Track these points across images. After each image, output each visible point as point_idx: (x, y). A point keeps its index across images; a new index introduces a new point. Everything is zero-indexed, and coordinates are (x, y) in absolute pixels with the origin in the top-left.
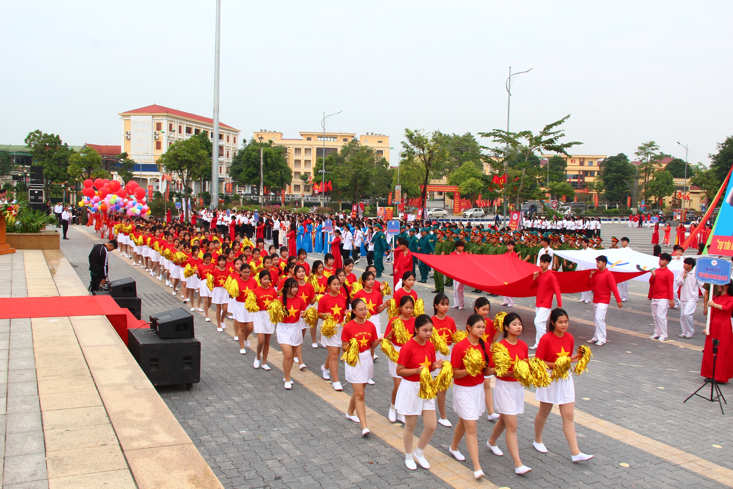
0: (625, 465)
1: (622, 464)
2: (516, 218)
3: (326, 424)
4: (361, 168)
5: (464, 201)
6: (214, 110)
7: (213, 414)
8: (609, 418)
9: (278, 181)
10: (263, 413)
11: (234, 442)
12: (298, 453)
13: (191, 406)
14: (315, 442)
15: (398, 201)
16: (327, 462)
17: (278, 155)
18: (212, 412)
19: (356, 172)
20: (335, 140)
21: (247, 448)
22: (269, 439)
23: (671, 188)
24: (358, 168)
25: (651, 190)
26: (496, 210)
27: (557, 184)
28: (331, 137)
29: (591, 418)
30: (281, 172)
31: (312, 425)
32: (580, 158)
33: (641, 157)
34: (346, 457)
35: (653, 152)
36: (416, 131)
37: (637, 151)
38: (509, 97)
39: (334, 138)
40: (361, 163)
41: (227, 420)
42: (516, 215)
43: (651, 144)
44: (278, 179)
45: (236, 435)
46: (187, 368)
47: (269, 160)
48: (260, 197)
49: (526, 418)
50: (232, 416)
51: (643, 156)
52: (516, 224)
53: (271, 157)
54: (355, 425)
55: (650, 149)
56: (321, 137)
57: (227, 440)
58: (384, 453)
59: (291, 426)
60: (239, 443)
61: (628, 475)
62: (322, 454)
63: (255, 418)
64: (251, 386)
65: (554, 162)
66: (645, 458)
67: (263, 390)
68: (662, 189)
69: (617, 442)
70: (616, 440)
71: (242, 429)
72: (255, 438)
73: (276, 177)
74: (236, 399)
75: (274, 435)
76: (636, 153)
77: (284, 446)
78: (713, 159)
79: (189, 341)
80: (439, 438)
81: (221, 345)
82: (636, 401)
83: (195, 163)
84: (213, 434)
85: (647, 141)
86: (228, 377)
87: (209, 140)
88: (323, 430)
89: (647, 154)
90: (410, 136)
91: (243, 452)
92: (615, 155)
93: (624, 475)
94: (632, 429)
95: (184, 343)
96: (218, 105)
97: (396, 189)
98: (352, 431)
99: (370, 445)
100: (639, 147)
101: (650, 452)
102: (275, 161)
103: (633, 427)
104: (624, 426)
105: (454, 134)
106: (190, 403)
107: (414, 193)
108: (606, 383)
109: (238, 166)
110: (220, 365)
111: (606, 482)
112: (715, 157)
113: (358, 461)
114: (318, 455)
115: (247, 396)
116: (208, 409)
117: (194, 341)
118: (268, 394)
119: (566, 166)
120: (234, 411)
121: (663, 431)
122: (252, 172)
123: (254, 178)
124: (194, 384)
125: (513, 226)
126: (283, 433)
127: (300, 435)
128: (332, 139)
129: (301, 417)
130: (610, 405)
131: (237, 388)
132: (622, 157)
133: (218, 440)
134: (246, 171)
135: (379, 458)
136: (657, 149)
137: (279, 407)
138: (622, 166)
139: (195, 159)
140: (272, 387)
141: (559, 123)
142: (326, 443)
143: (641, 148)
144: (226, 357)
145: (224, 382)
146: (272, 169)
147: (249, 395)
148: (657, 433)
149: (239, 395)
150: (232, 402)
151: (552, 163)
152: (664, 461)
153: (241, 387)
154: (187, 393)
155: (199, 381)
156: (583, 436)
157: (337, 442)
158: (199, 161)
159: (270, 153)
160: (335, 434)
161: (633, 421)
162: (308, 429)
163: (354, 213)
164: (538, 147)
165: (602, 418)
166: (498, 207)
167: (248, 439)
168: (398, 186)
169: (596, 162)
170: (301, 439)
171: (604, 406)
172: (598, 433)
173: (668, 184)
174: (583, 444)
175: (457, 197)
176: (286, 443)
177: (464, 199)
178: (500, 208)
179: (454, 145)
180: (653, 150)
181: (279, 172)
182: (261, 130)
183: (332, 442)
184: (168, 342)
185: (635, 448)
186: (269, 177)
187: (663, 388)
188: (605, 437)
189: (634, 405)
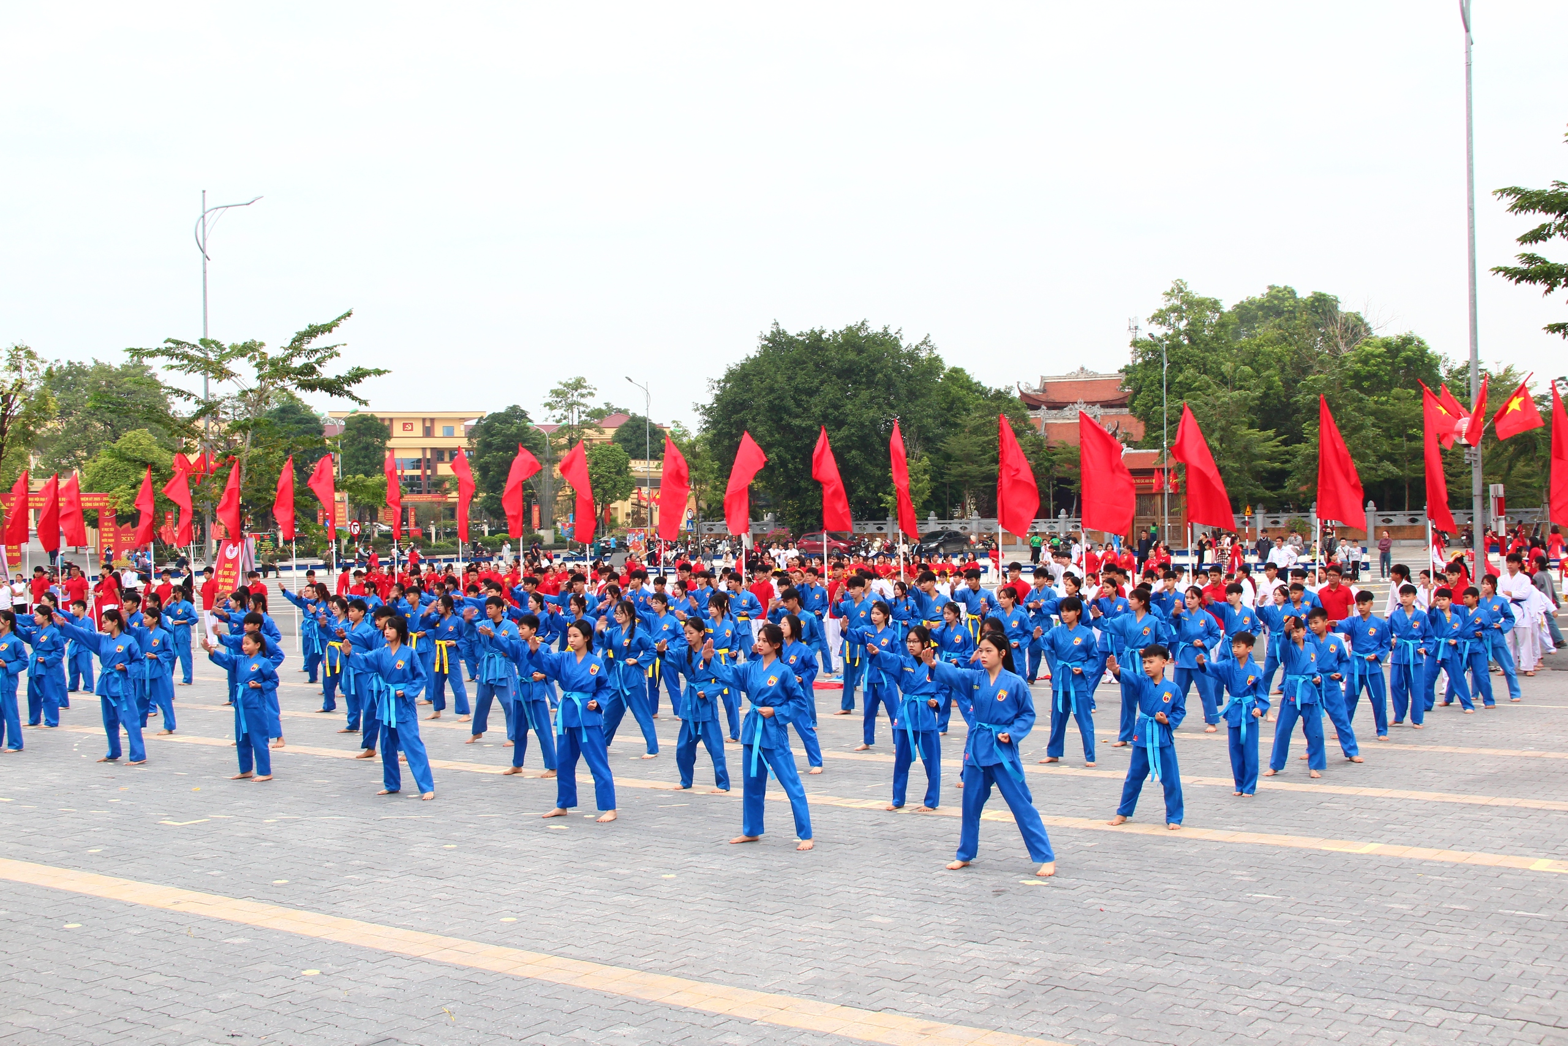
0: (311, 972)
8: (314, 906)
23: (628, 483)
32: (422, 419)
33: (558, 413)
35: (583, 401)
37: (550, 400)
38: (204, 263)
43: (583, 385)
49: (128, 930)
51: (562, 411)
55: (576, 394)
61: (312, 985)
66: (358, 956)
68: (608, 486)
69: (313, 941)
70: (312, 938)
78: (704, 414)
82: (386, 873)
85: (570, 378)
89: (570, 406)
92: (501, 409)
93: (302, 987)
94: (354, 917)
100: (552, 392)
103: (358, 913)
104: (340, 915)
108: (339, 852)
111: (260, 1003)
112: (708, 411)
119: (391, 438)
121: (417, 912)
130: (329, 884)
132: (516, 415)
136: (592, 394)
138: (516, 435)
141: (329, 326)
148: (404, 916)
152: (395, 956)
161: (363, 905)
164: (280, 384)
169: (461, 428)
171: (315, 889)
172: (278, 932)
173: (619, 473)
174: (239, 954)
175: (108, 521)
177: (129, 524)
180: (583, 396)
185: (346, 944)
187: (453, 846)
188: (290, 935)
189: (379, 880)
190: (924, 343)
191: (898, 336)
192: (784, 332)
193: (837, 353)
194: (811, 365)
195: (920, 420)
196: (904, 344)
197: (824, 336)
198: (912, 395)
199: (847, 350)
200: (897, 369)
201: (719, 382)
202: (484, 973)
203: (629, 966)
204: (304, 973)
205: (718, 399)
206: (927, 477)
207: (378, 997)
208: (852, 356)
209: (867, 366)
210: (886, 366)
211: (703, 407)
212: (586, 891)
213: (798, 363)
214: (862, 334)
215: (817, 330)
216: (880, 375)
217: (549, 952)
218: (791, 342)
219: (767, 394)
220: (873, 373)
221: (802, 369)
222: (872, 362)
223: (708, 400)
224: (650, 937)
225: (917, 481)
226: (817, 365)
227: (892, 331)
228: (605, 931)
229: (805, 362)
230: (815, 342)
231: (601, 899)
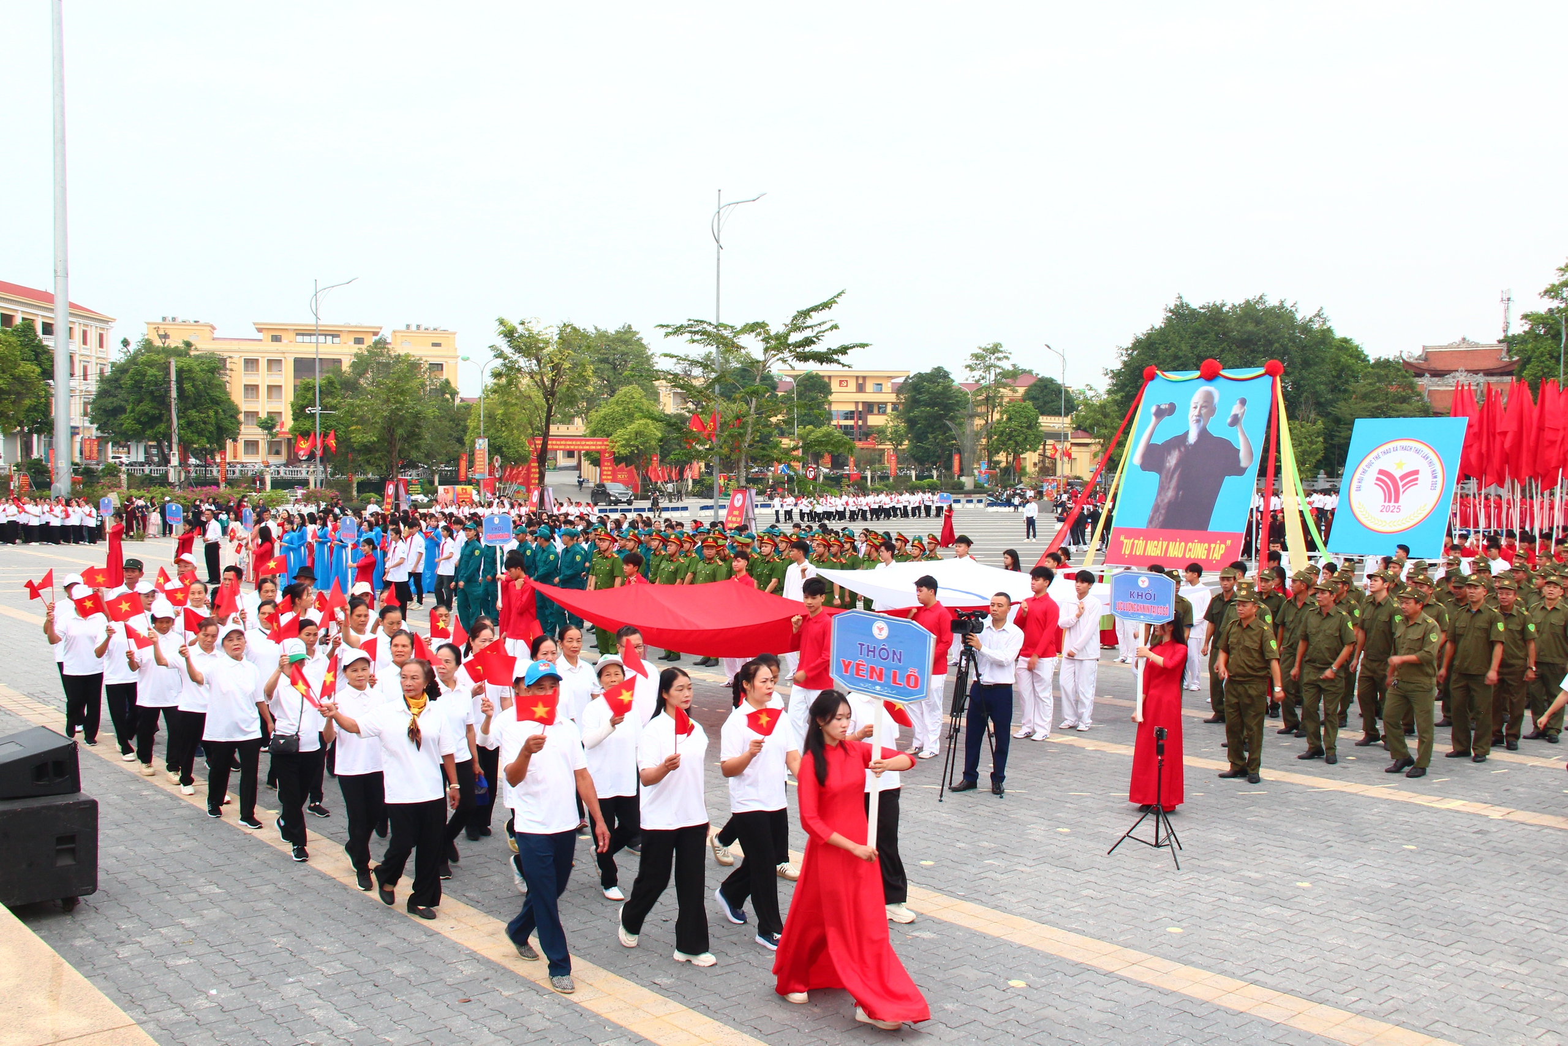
0: (1017, 983)
1: (1012, 983)
2: (741, 502)
3: (403, 957)
4: (403, 403)
5: (622, 470)
6: (55, 271)
7: (137, 960)
8: (975, 896)
9: (211, 432)
10: (255, 948)
11: (200, 1017)
12: (351, 1025)
13: (80, 948)
14: (384, 999)
15: (483, 473)
16: (419, 1039)
17: (210, 375)
18: (134, 956)
19: (392, 412)
20: (336, 340)
21: (234, 1026)
22: (279, 1003)
23: (1036, 436)
24: (397, 402)
25: (997, 440)
26: (690, 488)
27: (813, 431)
28: (326, 335)
29: (943, 899)
30: (216, 413)
31: (371, 963)
32: (857, 377)
33: (977, 374)
34: (458, 1023)
35: (999, 363)
36: (522, 323)
37: (970, 362)
38: (718, 252)
39: (333, 336)
40: (402, 392)
41: (176, 970)
42: (739, 496)
43: (995, 349)
44: (212, 428)
45: (202, 1002)
46: (66, 861)
47: (187, 386)
48: (172, 470)
50: (186, 961)
51: (981, 372)
52: (741, 515)
53: (193, 380)
54: (467, 954)
55: (993, 357)
56: (303, 335)
57: (182, 1015)
58: (537, 1008)
59: (325, 970)
60: (212, 1018)
61: (1028, 1002)
62: (405, 1022)
63: (241, 960)
64: (217, 890)
65: (805, 386)
66: (1052, 966)
67: (247, 897)
68: (1020, 439)
69: (998, 943)
70: (994, 938)
71: (212, 986)
72: (246, 1003)
73: (205, 423)
74: (189, 922)
75: (291, 991)
76: (967, 367)
77: (318, 1014)
78: (1112, 378)
79: (70, 799)
80: (646, 966)
81: (130, 806)
82: (1021, 860)
83: (9, 393)
84: (145, 1004)
85: (988, 343)
86: (161, 875)
87: (41, 341)
88: (398, 971)
89: (988, 368)
90: (509, 334)
91: (226, 1036)
92: (927, 369)
93: (1019, 1003)
94: (1022, 915)
95: (57, 806)
96: (66, 261)
97: (477, 446)
98: (461, 967)
99: (506, 993)
100: (972, 355)
101: (1059, 954)
102: (202, 387)
103: (1022, 910)
104: (1005, 910)
105: (596, 328)
106: (78, 943)
107: (517, 456)
108: (961, 829)
109: (111, 399)
110: (137, 849)
111: (988, 1019)
112: (1116, 375)
113: (486, 1029)
114: (396, 1026)
115: (214, 913)
116: (124, 952)
117: (82, 799)
118: (259, 905)
119: (831, 393)
120: (187, 948)
121: (1078, 913)
122: (147, 414)
123: (152, 427)
124: (81, 898)
125: (734, 519)
126: (310, 985)
127: (348, 988)
128: (329, 338)
129: (345, 949)
130: (974, 871)
131: (185, 897)
132: (940, 375)
133: (161, 1016)
134: (133, 411)
135: (529, 1018)
136: (1007, 358)
137: (291, 931)
138: (941, 393)
139: (9, 384)
140: (267, 889)
141: (826, 305)
142: (410, 999)
143: (976, 357)
144: (148, 831)
145: (153, 888)
146: (194, 406)
147: (217, 910)
148: (1068, 917)
149: (193, 912)
150: (179, 930)
151: (802, 388)
152: (1088, 969)
153: (194, 896)
154: (67, 921)
155: (95, 889)
156: (933, 936)
157: (432, 993)
158: (18, 388)
159: (190, 371)
160: (424, 978)
161: (1020, 899)
162: (363, 971)
163: (389, 500)
164: (781, 355)
165: (963, 898)
166: (694, 481)
167: (231, 1008)
168: (481, 441)
169: (889, 385)
170: (352, 996)
171: (964, 875)
172: (959, 928)
173: (1029, 427)
174: (935, 951)
175: (608, 461)
176: (320, 1007)
177: (623, 464)
178: (699, 482)
179: (598, 351)
180: (999, 359)
181: (211, 413)
182: (164, 319)
183: (422, 995)
184: (18, 806)
185: (1032, 950)
186: (190, 424)
187: (1066, 830)
188: (973, 934)
189: (1019, 868)
190: (1318, 315)
191: (1293, 309)
192: (1187, 306)
193: (1237, 324)
194: (1212, 335)
195: (1314, 387)
196: (1299, 317)
197: (1225, 309)
198: (1306, 364)
199: (1246, 322)
200: (1292, 339)
201: (1127, 350)
202: (1191, 1000)
203: (1336, 1005)
204: (1010, 983)
205: (1125, 363)
206: (1321, 439)
207: (1100, 1024)
208: (1250, 327)
209: (1265, 336)
210: (1283, 337)
211: (1112, 371)
212: (1232, 899)
213: (1200, 333)
214: (1260, 307)
215: (1218, 303)
216: (1276, 345)
217: (1241, 978)
218: (1194, 313)
219: (1172, 361)
220: (1270, 343)
221: (1204, 339)
222: (1269, 333)
223: (1117, 365)
224: (1337, 967)
225: (1312, 443)
226: (1217, 335)
227: (1287, 305)
228: (1282, 954)
229: (1206, 333)
230: (1215, 315)
231: (1252, 910)
